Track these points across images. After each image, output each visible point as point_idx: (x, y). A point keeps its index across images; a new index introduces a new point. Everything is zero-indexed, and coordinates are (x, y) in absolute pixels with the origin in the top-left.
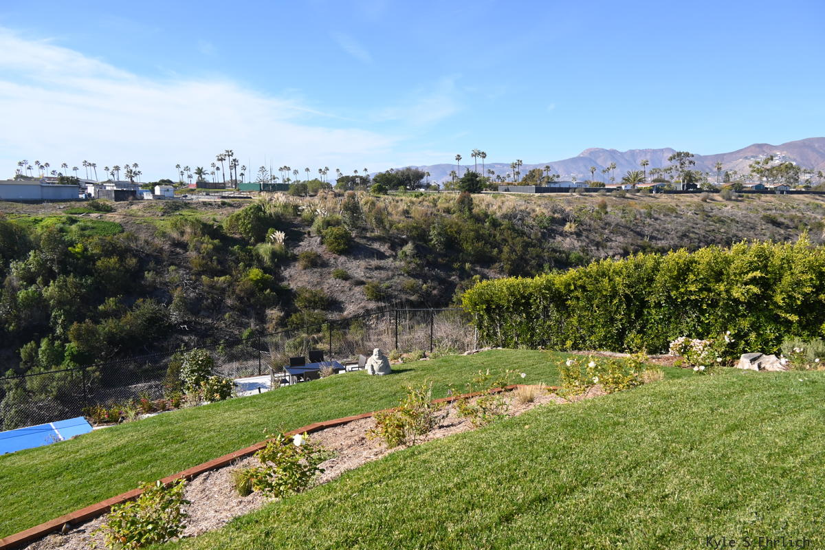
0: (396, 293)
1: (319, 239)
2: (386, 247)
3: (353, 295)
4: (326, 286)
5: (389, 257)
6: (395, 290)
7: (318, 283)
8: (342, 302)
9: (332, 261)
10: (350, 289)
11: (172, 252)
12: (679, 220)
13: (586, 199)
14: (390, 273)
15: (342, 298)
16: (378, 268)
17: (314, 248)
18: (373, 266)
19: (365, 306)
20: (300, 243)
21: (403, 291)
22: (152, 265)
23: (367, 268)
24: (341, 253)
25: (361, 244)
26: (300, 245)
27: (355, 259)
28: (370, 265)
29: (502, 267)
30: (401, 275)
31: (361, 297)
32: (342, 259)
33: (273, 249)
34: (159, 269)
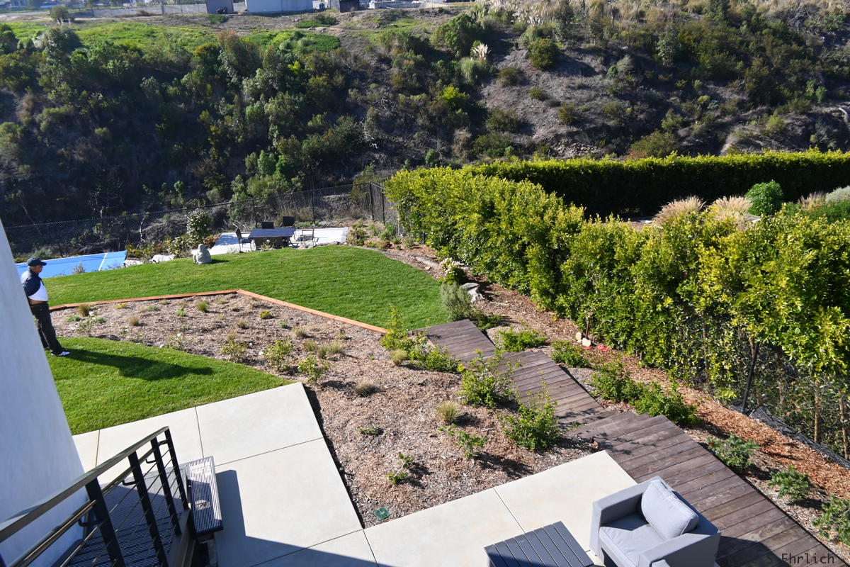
0: (593, 117)
1: (525, 52)
2: (599, 61)
3: (546, 117)
4: (521, 106)
5: (598, 74)
6: (593, 113)
7: (514, 103)
8: (534, 125)
9: (534, 78)
10: (544, 111)
11: (377, 68)
14: (593, 93)
15: (534, 120)
16: (582, 87)
17: (519, 62)
18: (577, 85)
19: (555, 131)
20: (506, 57)
21: (602, 114)
22: (357, 82)
23: (569, 87)
24: (545, 69)
25: (570, 58)
26: (505, 59)
27: (559, 76)
28: (573, 84)
29: (743, 85)
30: (605, 95)
31: (554, 120)
32: (545, 75)
33: (476, 64)
34: (364, 86)
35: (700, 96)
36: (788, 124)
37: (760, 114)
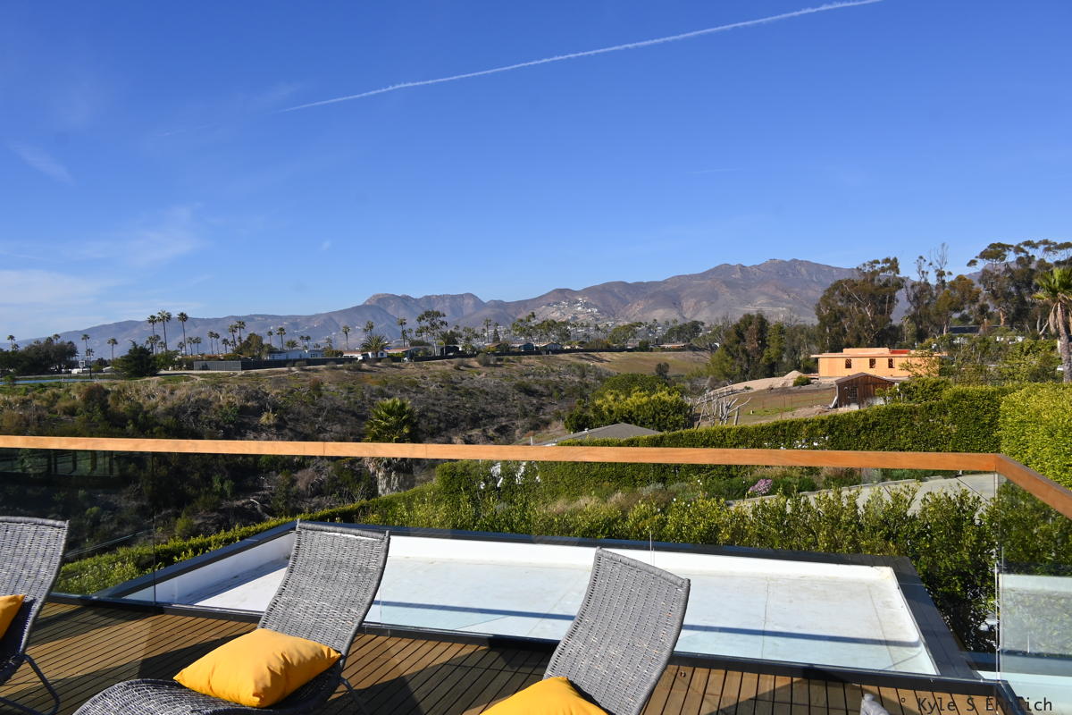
12: (420, 396)
13: (307, 376)
35: (86, 509)
36: (200, 524)
37: (166, 518)
